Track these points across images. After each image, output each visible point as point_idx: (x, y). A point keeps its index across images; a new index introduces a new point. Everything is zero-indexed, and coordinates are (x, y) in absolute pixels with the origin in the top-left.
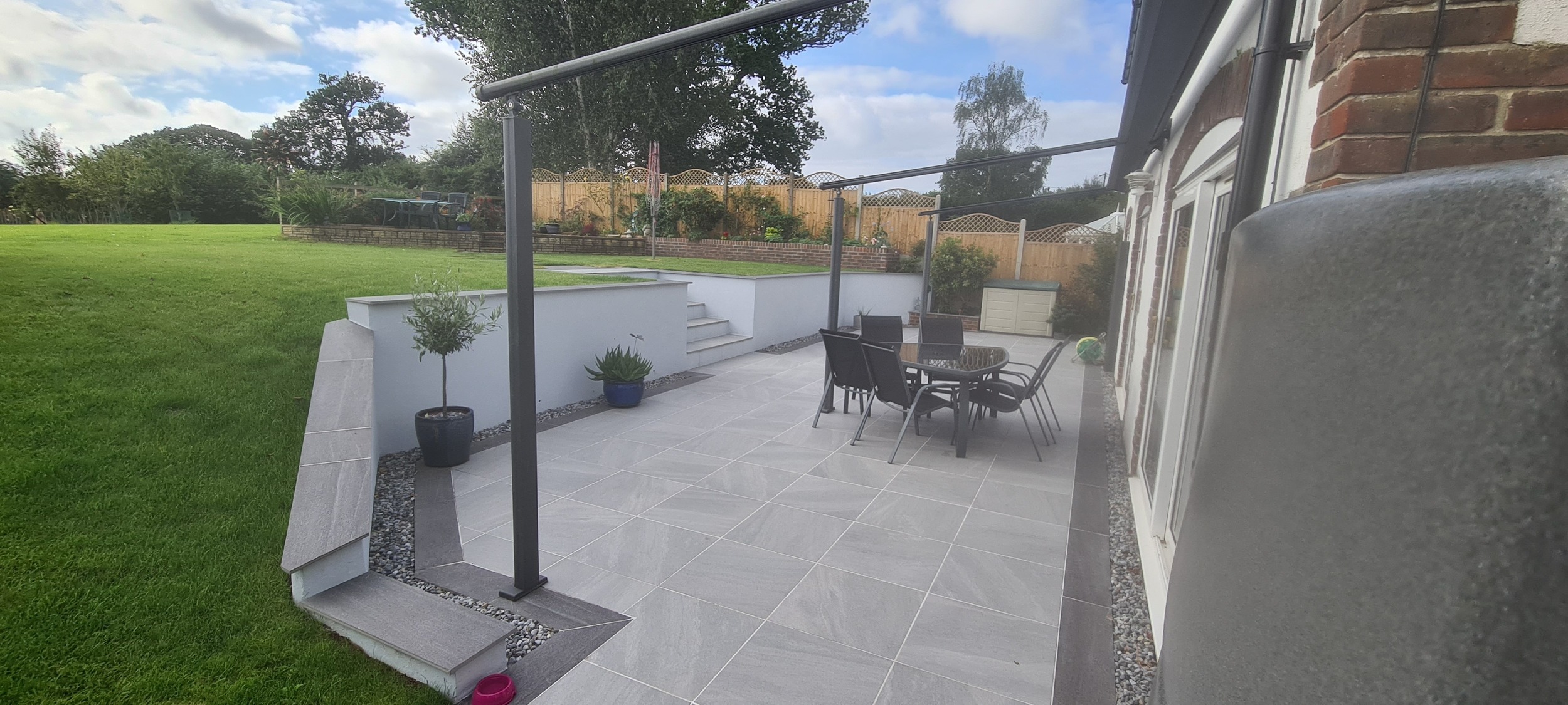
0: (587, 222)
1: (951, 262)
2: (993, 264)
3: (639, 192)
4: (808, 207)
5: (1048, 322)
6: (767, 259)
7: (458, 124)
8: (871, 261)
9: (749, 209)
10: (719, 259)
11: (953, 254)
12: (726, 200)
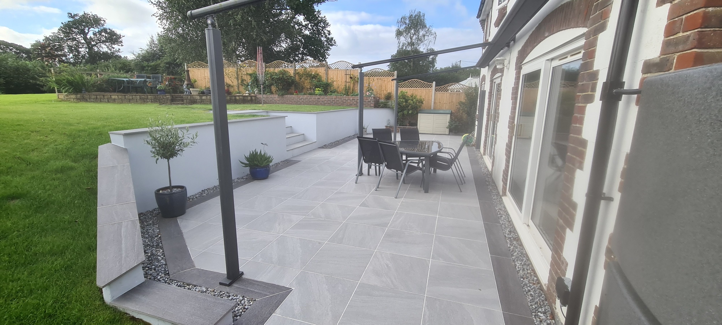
0: (226, 88)
1: (404, 102)
2: (422, 103)
3: (251, 72)
4: (335, 78)
5: (447, 128)
6: (317, 103)
7: (150, 39)
8: (367, 103)
10: (294, 104)
11: (404, 98)
12: (295, 76)
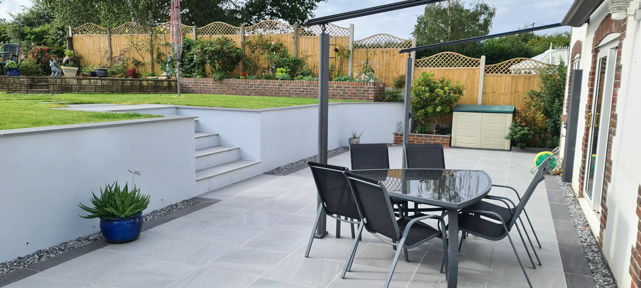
0: (131, 66)
1: (427, 92)
4: (310, 50)
8: (361, 93)
9: (262, 54)
10: (239, 94)
11: (428, 85)
12: (244, 46)
